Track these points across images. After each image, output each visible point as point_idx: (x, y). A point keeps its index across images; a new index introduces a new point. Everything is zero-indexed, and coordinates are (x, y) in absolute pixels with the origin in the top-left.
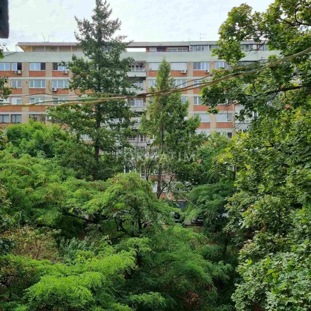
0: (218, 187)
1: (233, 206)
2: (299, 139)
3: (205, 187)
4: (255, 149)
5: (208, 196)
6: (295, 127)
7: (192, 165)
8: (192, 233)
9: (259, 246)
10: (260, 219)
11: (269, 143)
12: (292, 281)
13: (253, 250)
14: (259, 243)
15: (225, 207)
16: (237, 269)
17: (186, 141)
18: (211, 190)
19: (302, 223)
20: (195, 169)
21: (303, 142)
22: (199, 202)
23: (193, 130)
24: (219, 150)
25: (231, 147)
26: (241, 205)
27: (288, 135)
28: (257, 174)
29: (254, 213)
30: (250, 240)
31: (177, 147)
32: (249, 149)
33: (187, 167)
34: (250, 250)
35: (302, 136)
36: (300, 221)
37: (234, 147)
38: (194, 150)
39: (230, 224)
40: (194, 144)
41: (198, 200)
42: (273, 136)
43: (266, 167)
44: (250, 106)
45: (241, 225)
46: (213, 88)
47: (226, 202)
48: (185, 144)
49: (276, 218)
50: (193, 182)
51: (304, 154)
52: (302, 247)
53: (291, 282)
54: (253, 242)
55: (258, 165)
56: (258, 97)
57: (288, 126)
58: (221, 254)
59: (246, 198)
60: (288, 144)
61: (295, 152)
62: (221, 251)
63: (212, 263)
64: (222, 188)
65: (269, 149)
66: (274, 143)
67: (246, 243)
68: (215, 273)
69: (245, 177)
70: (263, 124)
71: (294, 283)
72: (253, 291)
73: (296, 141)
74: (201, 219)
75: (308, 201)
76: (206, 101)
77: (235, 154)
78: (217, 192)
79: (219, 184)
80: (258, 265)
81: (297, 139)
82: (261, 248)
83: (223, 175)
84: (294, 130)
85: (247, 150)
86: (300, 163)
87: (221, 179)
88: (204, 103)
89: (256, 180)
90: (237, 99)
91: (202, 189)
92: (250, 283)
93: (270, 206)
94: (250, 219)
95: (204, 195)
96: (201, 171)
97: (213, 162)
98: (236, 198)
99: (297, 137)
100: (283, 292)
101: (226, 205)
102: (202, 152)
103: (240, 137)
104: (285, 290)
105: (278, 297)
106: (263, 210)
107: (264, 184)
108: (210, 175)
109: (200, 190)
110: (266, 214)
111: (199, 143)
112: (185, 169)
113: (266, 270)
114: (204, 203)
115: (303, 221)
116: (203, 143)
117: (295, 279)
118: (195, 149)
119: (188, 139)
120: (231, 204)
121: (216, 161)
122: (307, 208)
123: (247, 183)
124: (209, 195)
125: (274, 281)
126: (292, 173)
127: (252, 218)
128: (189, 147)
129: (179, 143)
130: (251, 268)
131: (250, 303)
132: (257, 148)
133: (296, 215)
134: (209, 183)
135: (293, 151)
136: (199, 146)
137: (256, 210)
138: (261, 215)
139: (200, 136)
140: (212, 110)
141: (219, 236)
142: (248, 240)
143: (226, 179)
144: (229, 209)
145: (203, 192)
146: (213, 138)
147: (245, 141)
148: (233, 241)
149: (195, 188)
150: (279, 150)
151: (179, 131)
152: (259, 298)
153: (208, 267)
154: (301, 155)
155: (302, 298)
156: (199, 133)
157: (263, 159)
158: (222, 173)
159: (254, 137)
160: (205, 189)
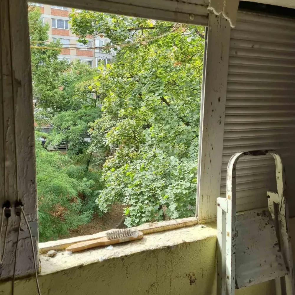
0: (81, 113)
1: (96, 130)
2: (152, 73)
3: (69, 113)
4: (119, 79)
5: (72, 122)
6: (149, 62)
7: (54, 92)
8: (57, 156)
9: (118, 160)
10: (120, 138)
11: (129, 74)
12: (143, 177)
13: (114, 163)
14: (118, 157)
15: (88, 131)
16: (101, 179)
17: (48, 67)
18: (74, 116)
19: (151, 137)
20: (57, 96)
21: (155, 75)
22: (63, 127)
23: (55, 56)
24: (81, 78)
25: (99, 76)
26: (102, 129)
27: (144, 68)
28: (120, 100)
29: (115, 133)
30: (111, 156)
31: (38, 72)
32: (114, 78)
33: (49, 94)
34: (111, 164)
35: (154, 70)
36: (150, 135)
37: (101, 76)
38: (57, 77)
39: (93, 146)
40: (56, 70)
41: (62, 126)
42: (133, 68)
43: (126, 95)
44: (115, 40)
45: (105, 143)
46: (83, 18)
47: (89, 127)
48: (47, 70)
49: (131, 137)
50: (55, 109)
51: (155, 85)
52: (151, 154)
53: (142, 179)
54: (113, 158)
55: (121, 93)
56: (122, 33)
57: (144, 61)
58: (84, 173)
59: (106, 123)
60: (143, 76)
61: (149, 83)
62: (83, 170)
63: (77, 180)
64: (85, 115)
65: (129, 79)
66: (133, 75)
67: (108, 159)
68: (80, 188)
69: (110, 103)
70: (126, 57)
71: (144, 178)
72: (113, 193)
73: (149, 74)
74: (64, 144)
75: (156, 121)
76: (76, 30)
77: (102, 82)
78: (80, 118)
79: (82, 111)
80: (119, 171)
81: (150, 73)
82: (120, 161)
83: (84, 102)
84: (148, 65)
85: (112, 79)
86: (152, 92)
87: (83, 107)
88: (74, 33)
89: (119, 105)
90: (104, 32)
91: (65, 115)
92: (112, 187)
93: (128, 127)
94: (113, 138)
95: (67, 121)
96: (64, 99)
97: (76, 89)
98: (98, 123)
99: (150, 71)
100: (137, 186)
101: (89, 130)
102: (64, 79)
103: (106, 68)
104: (138, 184)
105: (133, 190)
106: (123, 130)
107: (124, 109)
108: (72, 102)
109: (64, 116)
110: (125, 133)
111: (61, 70)
112: (47, 96)
113: (125, 173)
114: (68, 128)
115: (152, 135)
116: (65, 70)
117: (145, 176)
118: (57, 75)
119: (50, 65)
120: (94, 129)
121: (80, 88)
122: (155, 125)
123: (112, 107)
124: (73, 120)
125: (131, 180)
126: (146, 99)
127: (113, 137)
128: (51, 73)
129: (40, 68)
130: (114, 174)
131: (111, 203)
132: (120, 78)
133: (148, 131)
134: (73, 110)
135: (147, 82)
136: (61, 72)
137: (117, 131)
138: (121, 135)
139: (62, 63)
140: (82, 40)
141: (81, 158)
142: (110, 156)
143: (89, 106)
144: (92, 133)
145: (67, 118)
146: (75, 66)
147: (111, 72)
148: (94, 161)
149: (57, 115)
150: (137, 81)
151: (40, 56)
152: (117, 198)
153: (74, 184)
154: (152, 85)
155: (149, 187)
156: (61, 60)
157: (125, 87)
158: (84, 101)
159: (118, 68)
160: (69, 116)
